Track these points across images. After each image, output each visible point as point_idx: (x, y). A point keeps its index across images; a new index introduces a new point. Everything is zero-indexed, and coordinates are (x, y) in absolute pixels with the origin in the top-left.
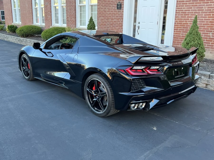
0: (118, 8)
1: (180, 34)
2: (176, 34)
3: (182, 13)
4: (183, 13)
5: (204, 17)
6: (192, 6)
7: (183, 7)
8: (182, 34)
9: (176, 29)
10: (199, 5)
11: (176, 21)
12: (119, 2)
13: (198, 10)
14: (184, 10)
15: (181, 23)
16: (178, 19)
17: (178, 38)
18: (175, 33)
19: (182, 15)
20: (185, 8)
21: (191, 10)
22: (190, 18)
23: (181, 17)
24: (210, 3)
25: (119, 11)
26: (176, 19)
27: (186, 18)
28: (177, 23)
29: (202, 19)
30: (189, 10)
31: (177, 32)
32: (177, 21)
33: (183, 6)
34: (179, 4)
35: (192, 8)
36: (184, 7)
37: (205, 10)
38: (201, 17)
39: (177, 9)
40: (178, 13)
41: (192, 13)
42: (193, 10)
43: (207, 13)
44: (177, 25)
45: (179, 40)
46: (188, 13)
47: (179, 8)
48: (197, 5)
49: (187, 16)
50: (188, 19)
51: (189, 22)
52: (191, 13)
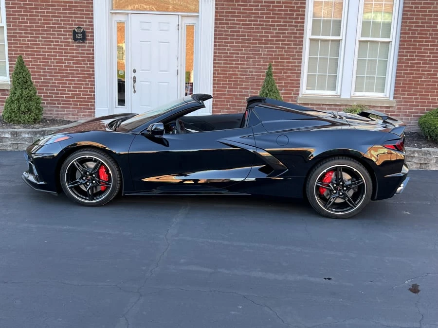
0: (75, 39)
1: (225, 91)
2: (217, 91)
3: (224, 57)
4: (228, 57)
5: (263, 65)
6: (242, 47)
7: (226, 48)
8: (228, 91)
9: (217, 84)
10: (253, 47)
11: (215, 70)
12: (77, 26)
13: (252, 54)
14: (229, 52)
15: (226, 74)
16: (218, 67)
17: (221, 98)
18: (215, 89)
19: (227, 60)
20: (229, 50)
21: (241, 54)
22: (240, 66)
23: (224, 63)
24: (270, 44)
25: (79, 46)
26: (214, 67)
27: (234, 66)
28: (218, 74)
29: (261, 69)
30: (238, 54)
31: (218, 87)
32: (218, 70)
33: (227, 46)
34: (219, 42)
35: (242, 50)
36: (229, 47)
37: (264, 55)
38: (258, 65)
39: (215, 51)
40: (218, 56)
41: (244, 57)
42: (245, 54)
43: (267, 58)
44: (217, 77)
45: (224, 101)
46: (236, 57)
47: (219, 49)
48: (250, 47)
49: (234, 63)
50: (238, 68)
51: (239, 71)
52: (241, 57)
